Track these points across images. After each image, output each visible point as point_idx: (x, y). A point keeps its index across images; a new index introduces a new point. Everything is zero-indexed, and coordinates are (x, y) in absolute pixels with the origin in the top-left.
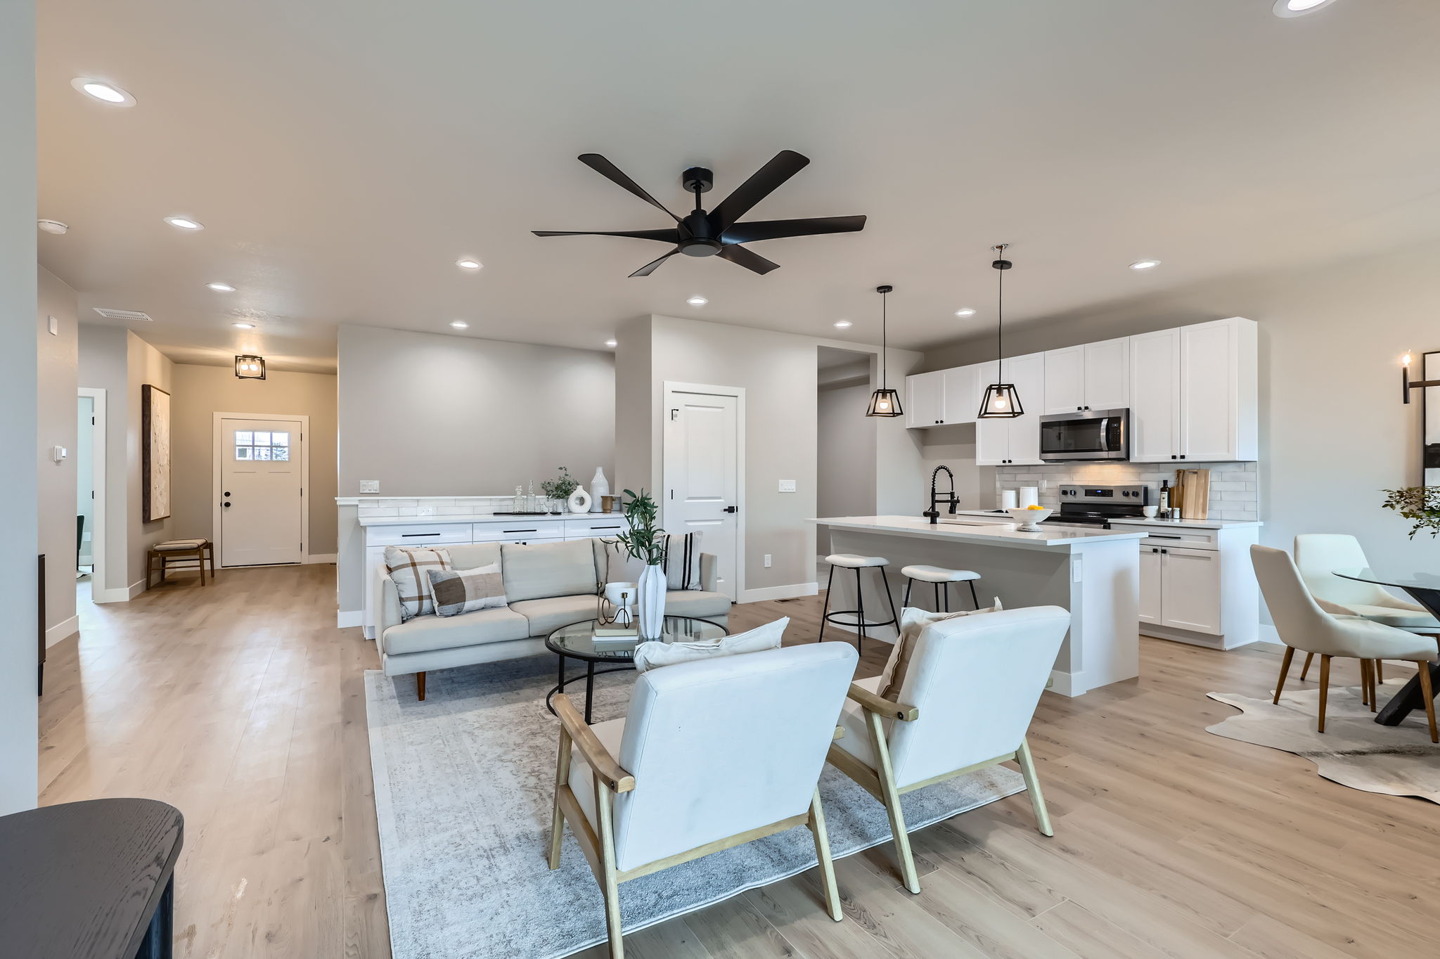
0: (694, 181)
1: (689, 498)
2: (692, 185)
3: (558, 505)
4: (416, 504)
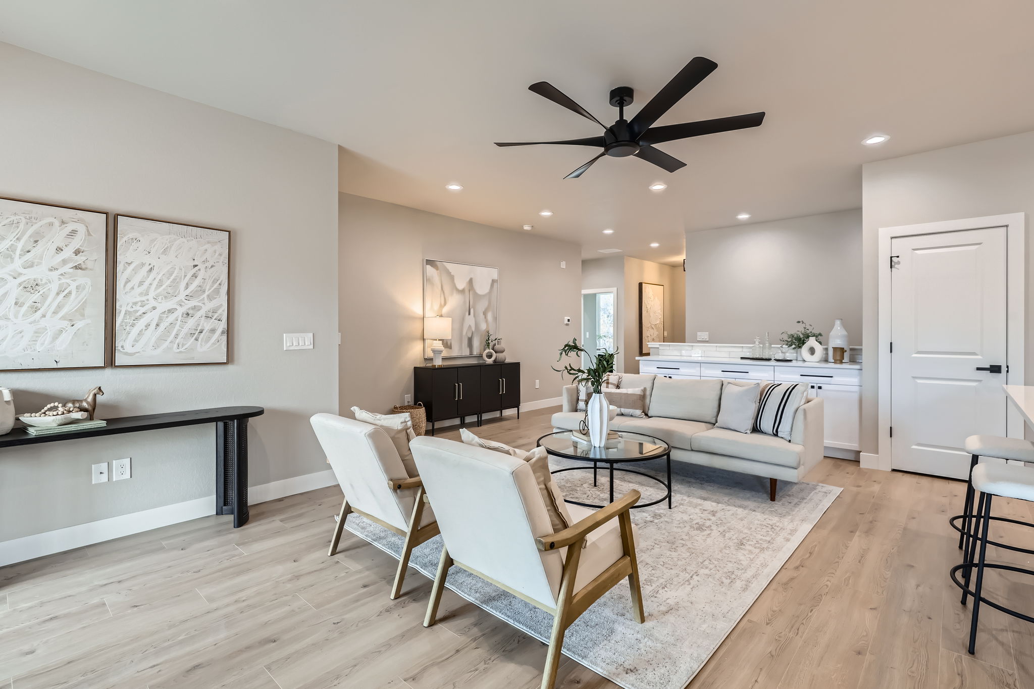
0: (618, 98)
1: (919, 352)
2: (616, 102)
3: (790, 354)
4: (690, 348)
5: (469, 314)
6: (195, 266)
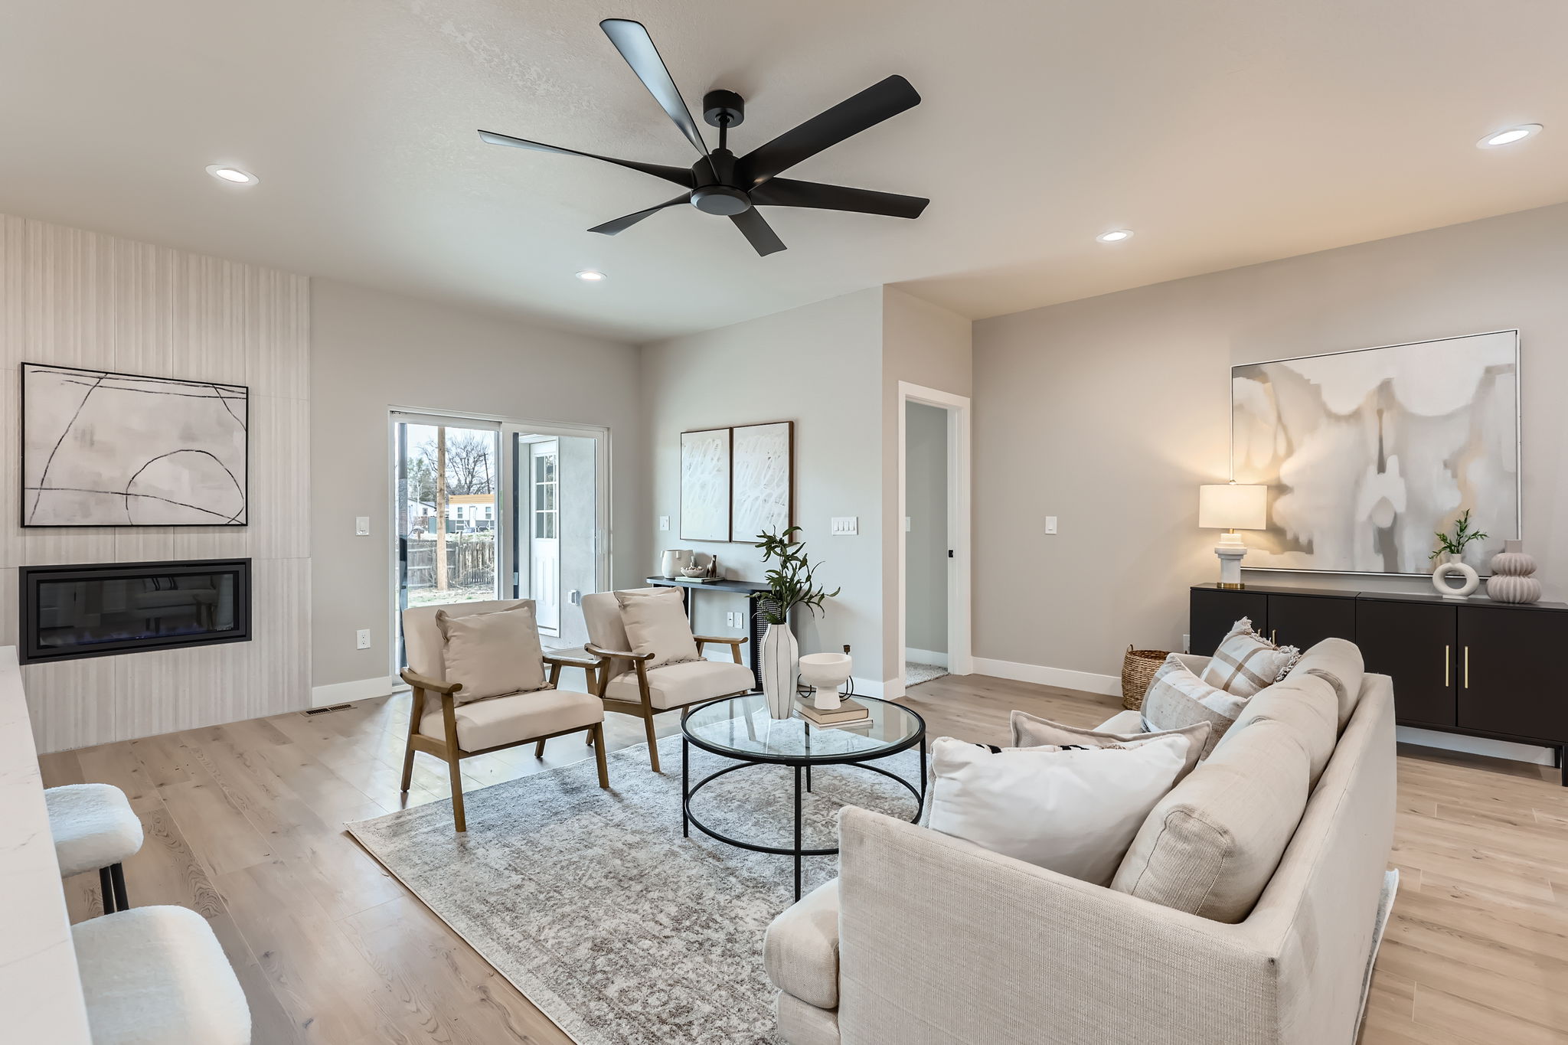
5: (1381, 468)
6: (769, 458)
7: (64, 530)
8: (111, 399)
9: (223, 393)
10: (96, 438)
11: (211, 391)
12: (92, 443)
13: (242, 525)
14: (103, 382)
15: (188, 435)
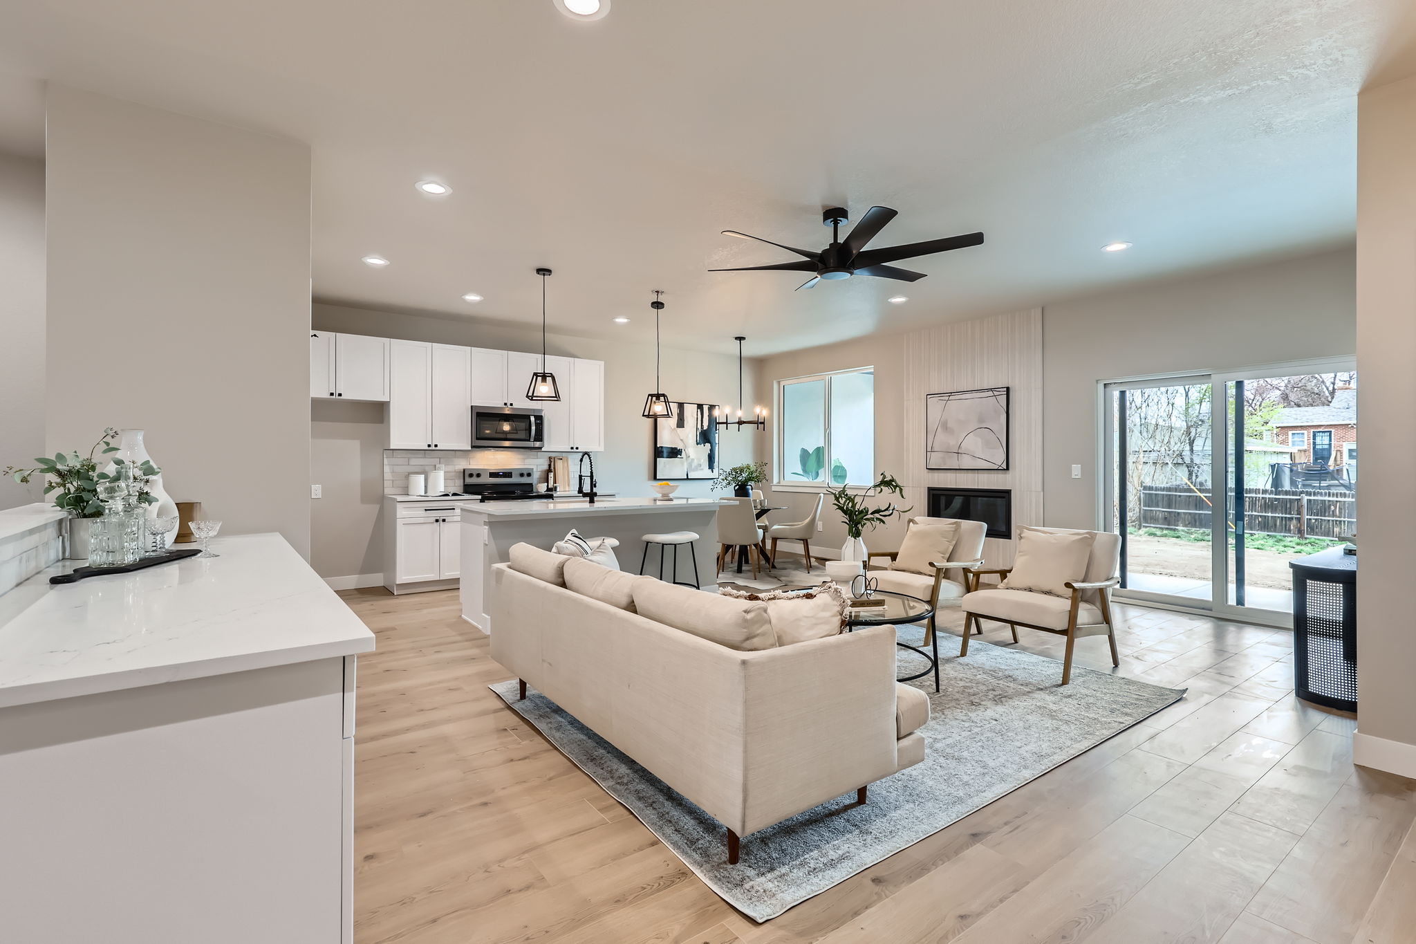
7: (936, 471)
8: (954, 405)
9: (996, 393)
10: (948, 426)
11: (990, 393)
12: (946, 428)
13: (1004, 469)
14: (951, 398)
15: (981, 420)
